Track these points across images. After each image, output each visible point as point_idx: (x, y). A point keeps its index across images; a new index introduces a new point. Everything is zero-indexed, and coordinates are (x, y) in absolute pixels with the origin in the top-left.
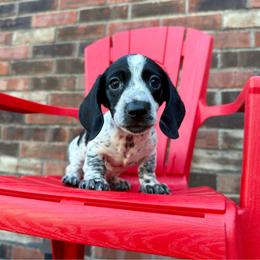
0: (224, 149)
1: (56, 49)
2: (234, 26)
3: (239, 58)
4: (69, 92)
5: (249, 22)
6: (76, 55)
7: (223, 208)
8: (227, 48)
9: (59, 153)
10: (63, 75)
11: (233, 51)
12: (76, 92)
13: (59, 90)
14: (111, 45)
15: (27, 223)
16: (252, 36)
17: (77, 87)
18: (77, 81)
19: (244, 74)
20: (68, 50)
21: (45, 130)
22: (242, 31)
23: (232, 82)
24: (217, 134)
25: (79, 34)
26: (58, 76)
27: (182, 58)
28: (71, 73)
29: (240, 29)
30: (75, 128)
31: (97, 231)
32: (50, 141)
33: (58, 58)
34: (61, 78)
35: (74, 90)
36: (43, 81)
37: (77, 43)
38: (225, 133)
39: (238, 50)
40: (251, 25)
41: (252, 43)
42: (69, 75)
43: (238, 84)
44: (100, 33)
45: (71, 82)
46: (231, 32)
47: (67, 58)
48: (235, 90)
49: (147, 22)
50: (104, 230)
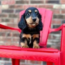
31: (31, 56)
37: (15, 10)
50: (33, 56)
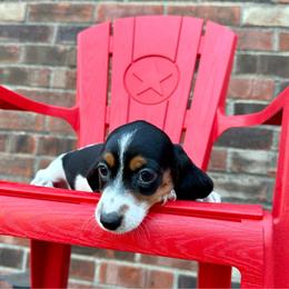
0: (233, 173)
1: (26, 31)
2: (256, 23)
3: (259, 63)
4: (42, 90)
5: (273, 20)
6: (52, 42)
7: (260, 214)
8: (245, 50)
9: (24, 168)
10: (33, 67)
11: (252, 53)
12: (51, 90)
13: (28, 85)
14: (111, 33)
15: (42, 227)
16: (276, 37)
17: (52, 83)
18: (53, 75)
19: (263, 82)
20: (43, 34)
21: (5, 137)
22: (264, 31)
23: (249, 92)
24: (226, 154)
25: (58, 14)
26: (27, 67)
27: (199, 56)
28: (44, 64)
29: (263, 27)
30: (47, 137)
32: (12, 152)
33: (29, 44)
34: (31, 70)
35: (48, 87)
36: (6, 72)
37: (55, 25)
38: (236, 154)
39: (259, 53)
40: (276, 24)
41: (276, 46)
42: (41, 67)
43: (254, 95)
44: (85, 15)
45: (44, 76)
46: (250, 29)
47: (40, 44)
48: (251, 102)
49: (148, 7)
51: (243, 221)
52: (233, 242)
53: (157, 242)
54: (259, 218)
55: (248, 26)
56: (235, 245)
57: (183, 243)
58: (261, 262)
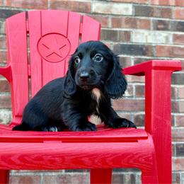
5: (108, 10)
7: (146, 136)
16: (110, 20)
27: (80, 35)
41: (110, 25)
51: (139, 141)
52: (137, 154)
53: (96, 161)
54: (146, 138)
55: (95, 13)
56: (138, 156)
57: (111, 159)
58: (152, 163)
